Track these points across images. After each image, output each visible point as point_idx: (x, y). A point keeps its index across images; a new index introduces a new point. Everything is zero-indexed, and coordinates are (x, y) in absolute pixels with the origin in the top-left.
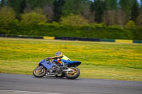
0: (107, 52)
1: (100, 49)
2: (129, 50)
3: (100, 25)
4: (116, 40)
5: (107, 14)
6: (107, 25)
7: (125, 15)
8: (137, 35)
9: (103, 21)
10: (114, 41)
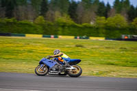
0: (17, 47)
1: (10, 43)
2: (39, 44)
3: (11, 20)
4: (27, 35)
5: (17, 9)
6: (18, 20)
7: (34, 10)
8: (46, 30)
9: (14, 16)
10: (24, 36)
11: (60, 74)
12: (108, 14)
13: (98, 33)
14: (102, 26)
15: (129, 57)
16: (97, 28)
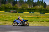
11: (22, 25)
12: (6, 3)
13: (2, 10)
14: (3, 7)
15: (13, 18)
16: (2, 8)
